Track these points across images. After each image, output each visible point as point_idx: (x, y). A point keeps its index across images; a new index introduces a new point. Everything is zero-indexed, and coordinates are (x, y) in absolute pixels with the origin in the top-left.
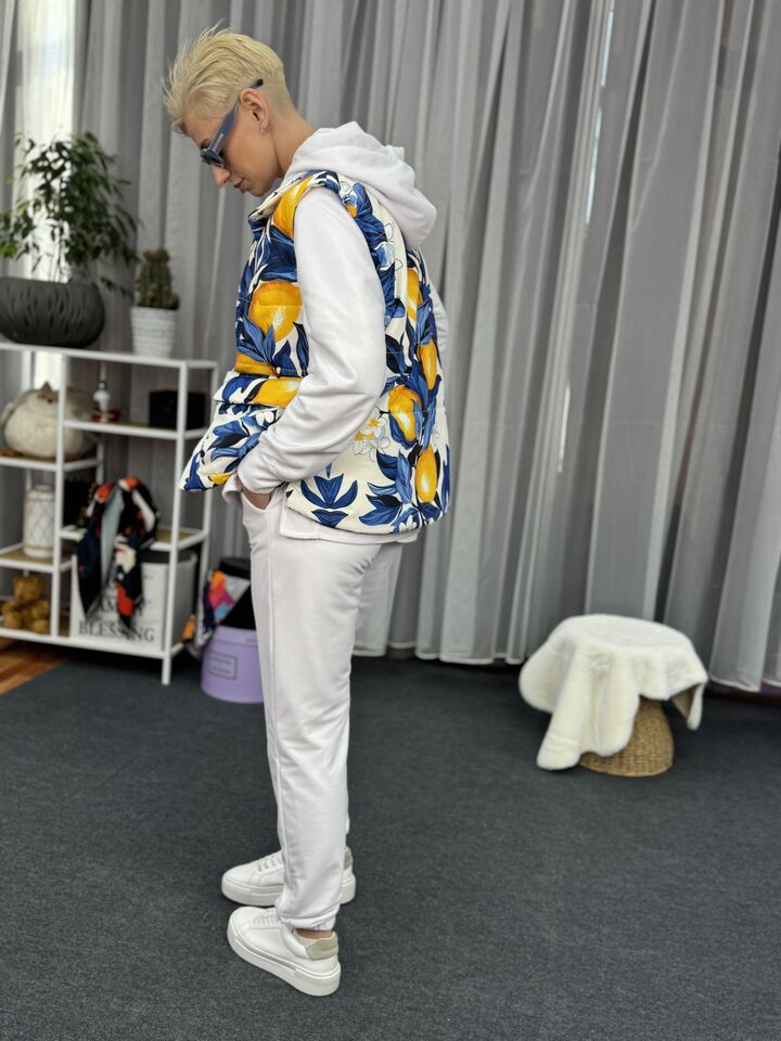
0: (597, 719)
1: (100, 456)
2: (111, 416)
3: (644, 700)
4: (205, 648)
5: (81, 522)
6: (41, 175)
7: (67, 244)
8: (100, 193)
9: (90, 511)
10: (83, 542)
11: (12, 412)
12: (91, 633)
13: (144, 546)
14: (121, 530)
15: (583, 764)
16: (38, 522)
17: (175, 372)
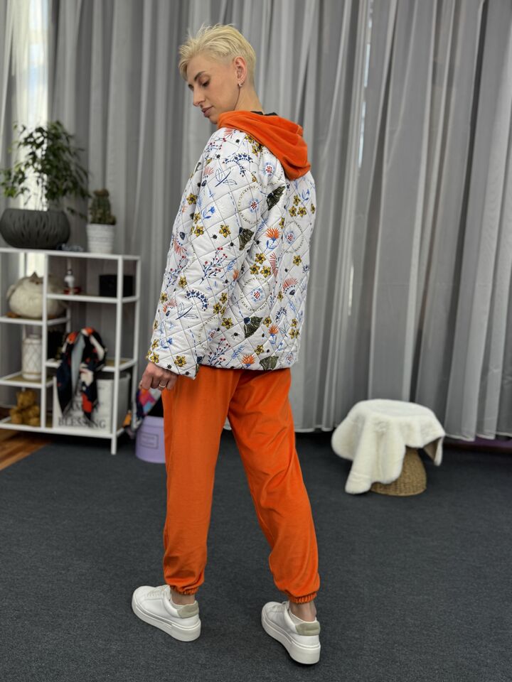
0: (380, 461)
1: (69, 316)
2: (76, 290)
3: (408, 449)
4: (137, 431)
5: (58, 356)
6: (29, 146)
7: (46, 188)
8: (66, 156)
9: (64, 349)
10: (61, 368)
11: (13, 291)
12: (66, 425)
13: (98, 369)
14: (84, 360)
15: (373, 490)
16: (31, 358)
17: (115, 262)
